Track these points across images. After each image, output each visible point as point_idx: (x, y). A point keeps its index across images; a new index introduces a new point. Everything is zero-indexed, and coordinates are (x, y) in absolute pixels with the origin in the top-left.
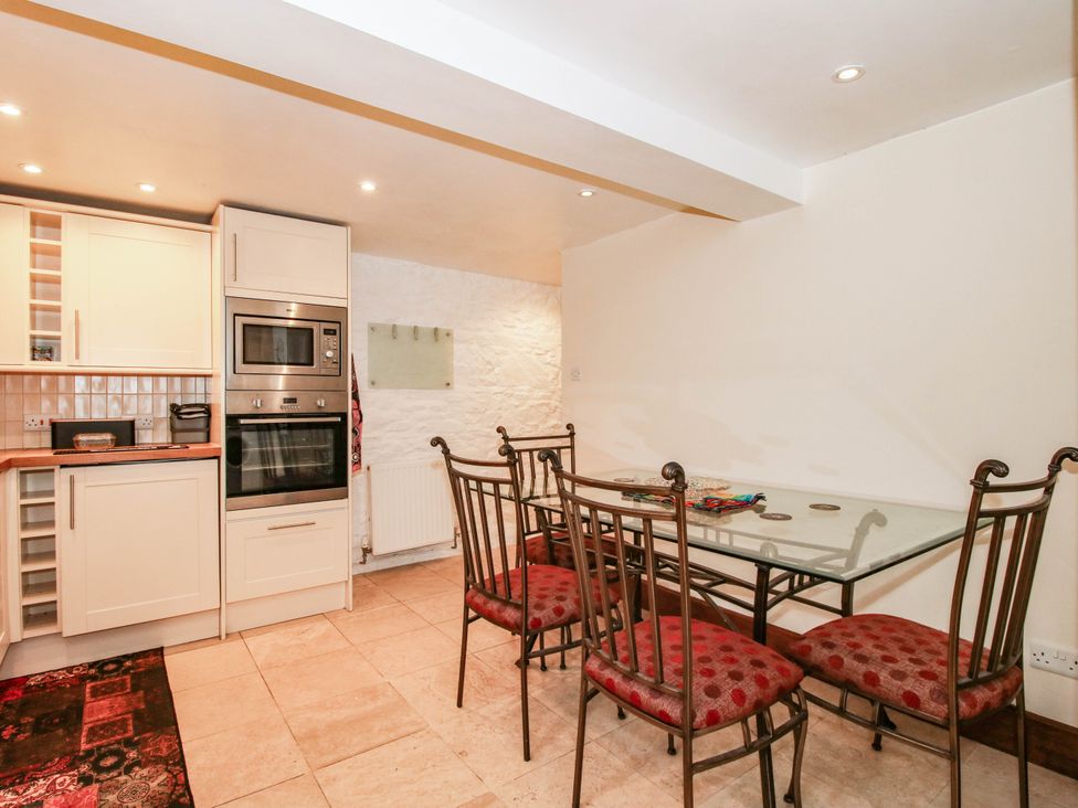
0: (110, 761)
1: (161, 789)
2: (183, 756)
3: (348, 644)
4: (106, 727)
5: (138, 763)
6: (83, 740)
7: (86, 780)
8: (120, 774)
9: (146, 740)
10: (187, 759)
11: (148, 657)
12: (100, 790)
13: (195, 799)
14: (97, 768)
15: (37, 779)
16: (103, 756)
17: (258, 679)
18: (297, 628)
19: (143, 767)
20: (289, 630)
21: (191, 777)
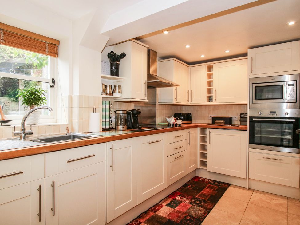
0: (197, 202)
1: (200, 214)
2: (211, 211)
3: (287, 212)
4: (204, 195)
5: (202, 206)
6: (198, 195)
7: (191, 203)
8: (197, 206)
9: (208, 202)
10: (211, 212)
11: (225, 185)
12: (191, 207)
13: (204, 221)
14: (195, 202)
15: (185, 198)
16: (197, 201)
17: (246, 205)
18: (273, 197)
19: (201, 208)
20: (270, 196)
21: (208, 216)
